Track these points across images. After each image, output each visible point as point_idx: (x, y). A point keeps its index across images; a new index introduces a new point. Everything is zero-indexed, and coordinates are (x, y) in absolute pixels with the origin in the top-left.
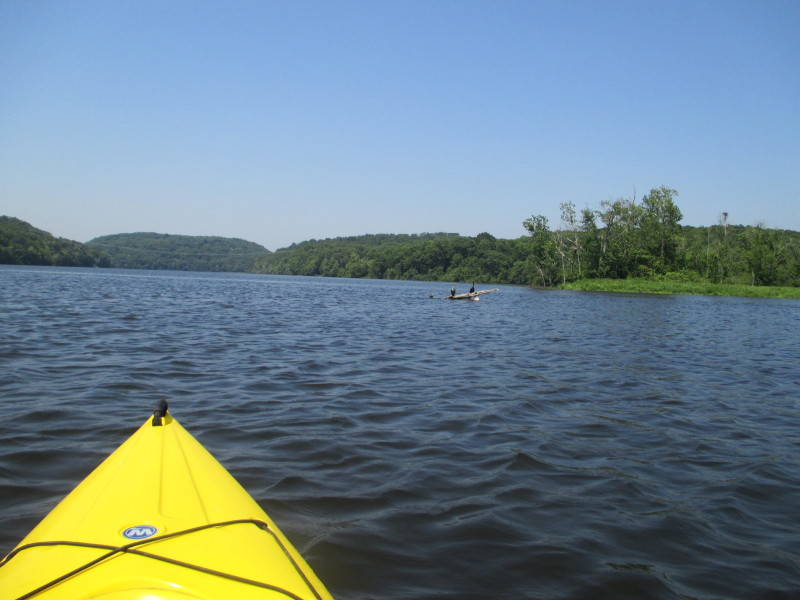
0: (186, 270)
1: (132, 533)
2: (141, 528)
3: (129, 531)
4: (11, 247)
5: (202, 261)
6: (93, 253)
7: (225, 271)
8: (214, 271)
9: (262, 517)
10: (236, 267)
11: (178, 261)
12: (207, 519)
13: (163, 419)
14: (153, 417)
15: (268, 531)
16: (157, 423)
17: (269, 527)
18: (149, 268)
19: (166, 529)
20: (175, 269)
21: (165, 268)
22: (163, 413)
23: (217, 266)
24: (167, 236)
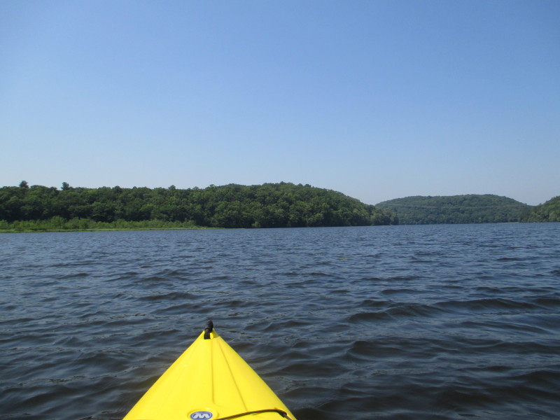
0: (452, 223)
1: (196, 417)
2: (202, 413)
3: (194, 415)
4: (340, 211)
5: (465, 215)
6: (388, 214)
7: (487, 222)
8: (476, 223)
9: (283, 408)
10: (497, 218)
11: (444, 217)
12: (246, 408)
13: (211, 334)
14: (204, 333)
15: (287, 418)
16: (207, 337)
17: (288, 415)
18: (422, 223)
19: (218, 415)
20: (443, 222)
21: (435, 222)
22: (210, 330)
23: (480, 218)
24: (430, 197)
